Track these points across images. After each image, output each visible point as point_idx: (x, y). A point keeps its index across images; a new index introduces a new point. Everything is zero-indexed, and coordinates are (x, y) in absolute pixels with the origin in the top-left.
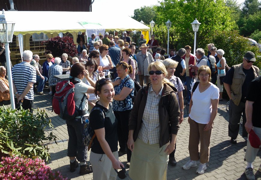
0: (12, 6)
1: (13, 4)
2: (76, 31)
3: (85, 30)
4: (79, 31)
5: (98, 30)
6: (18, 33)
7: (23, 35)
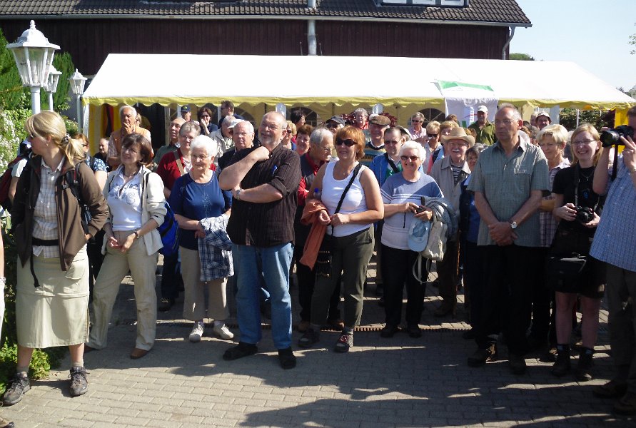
0: (313, 46)
1: (314, 43)
2: (419, 101)
3: (442, 102)
4: (425, 101)
5: (478, 101)
6: (275, 100)
7: (287, 107)
